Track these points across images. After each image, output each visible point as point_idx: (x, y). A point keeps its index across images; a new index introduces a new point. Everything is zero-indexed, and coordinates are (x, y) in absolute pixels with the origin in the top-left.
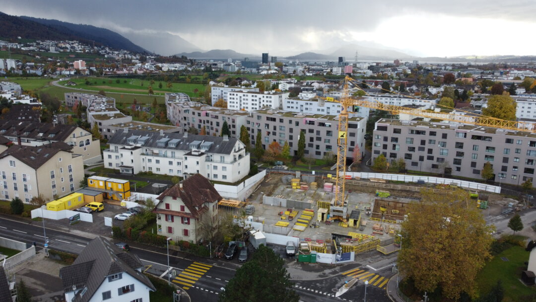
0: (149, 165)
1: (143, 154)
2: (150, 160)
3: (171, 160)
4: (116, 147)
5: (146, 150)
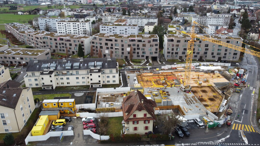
0: (62, 81)
1: (55, 75)
3: (77, 76)
4: (32, 73)
5: (57, 72)
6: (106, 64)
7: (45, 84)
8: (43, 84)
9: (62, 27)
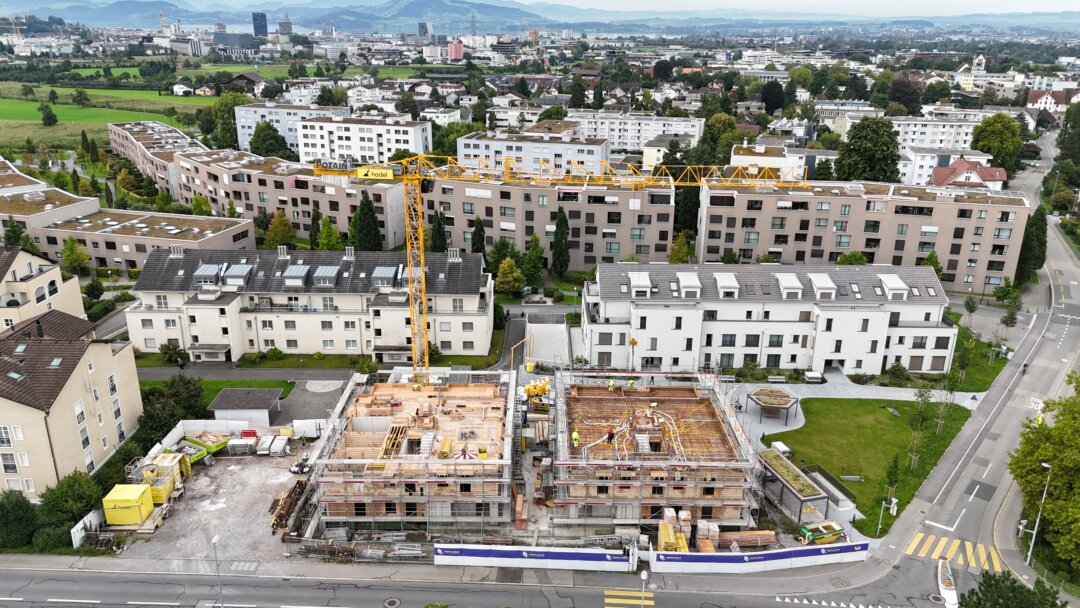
0: (267, 334)
1: (244, 310)
2: (267, 324)
3: (327, 318)
4: (159, 297)
5: (252, 299)
6: (442, 276)
7: (202, 341)
8: (195, 338)
9: (319, 142)
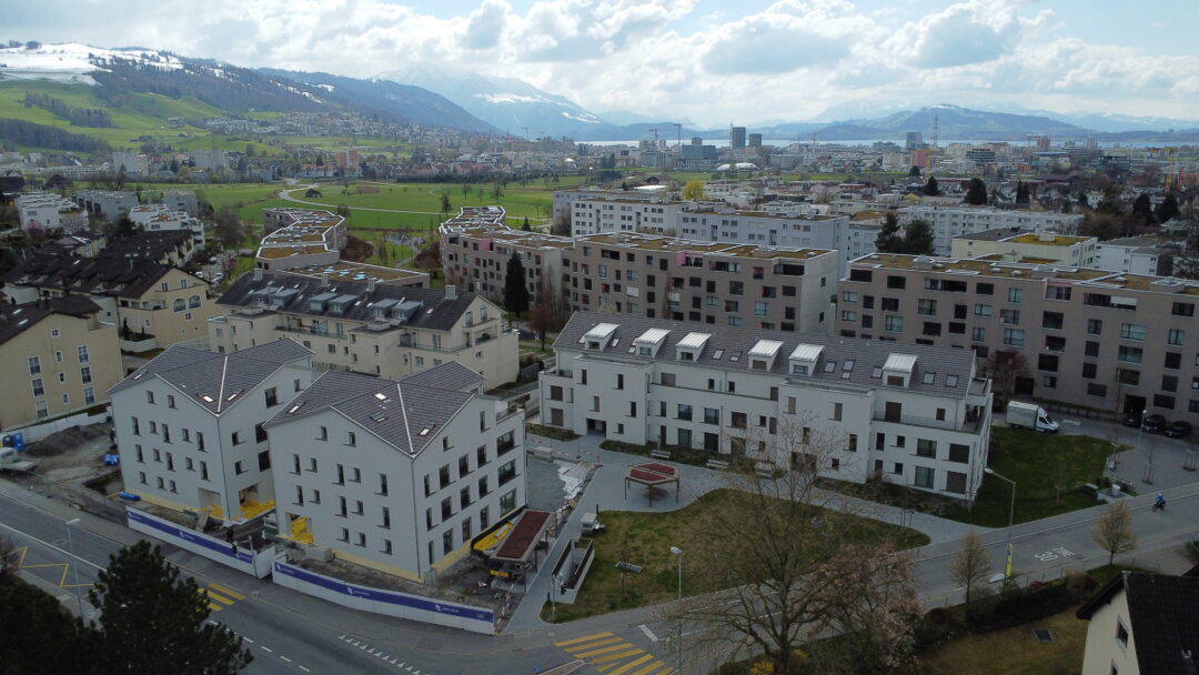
1: (280, 328)
3: (333, 342)
6: (430, 311)
9: (587, 220)
